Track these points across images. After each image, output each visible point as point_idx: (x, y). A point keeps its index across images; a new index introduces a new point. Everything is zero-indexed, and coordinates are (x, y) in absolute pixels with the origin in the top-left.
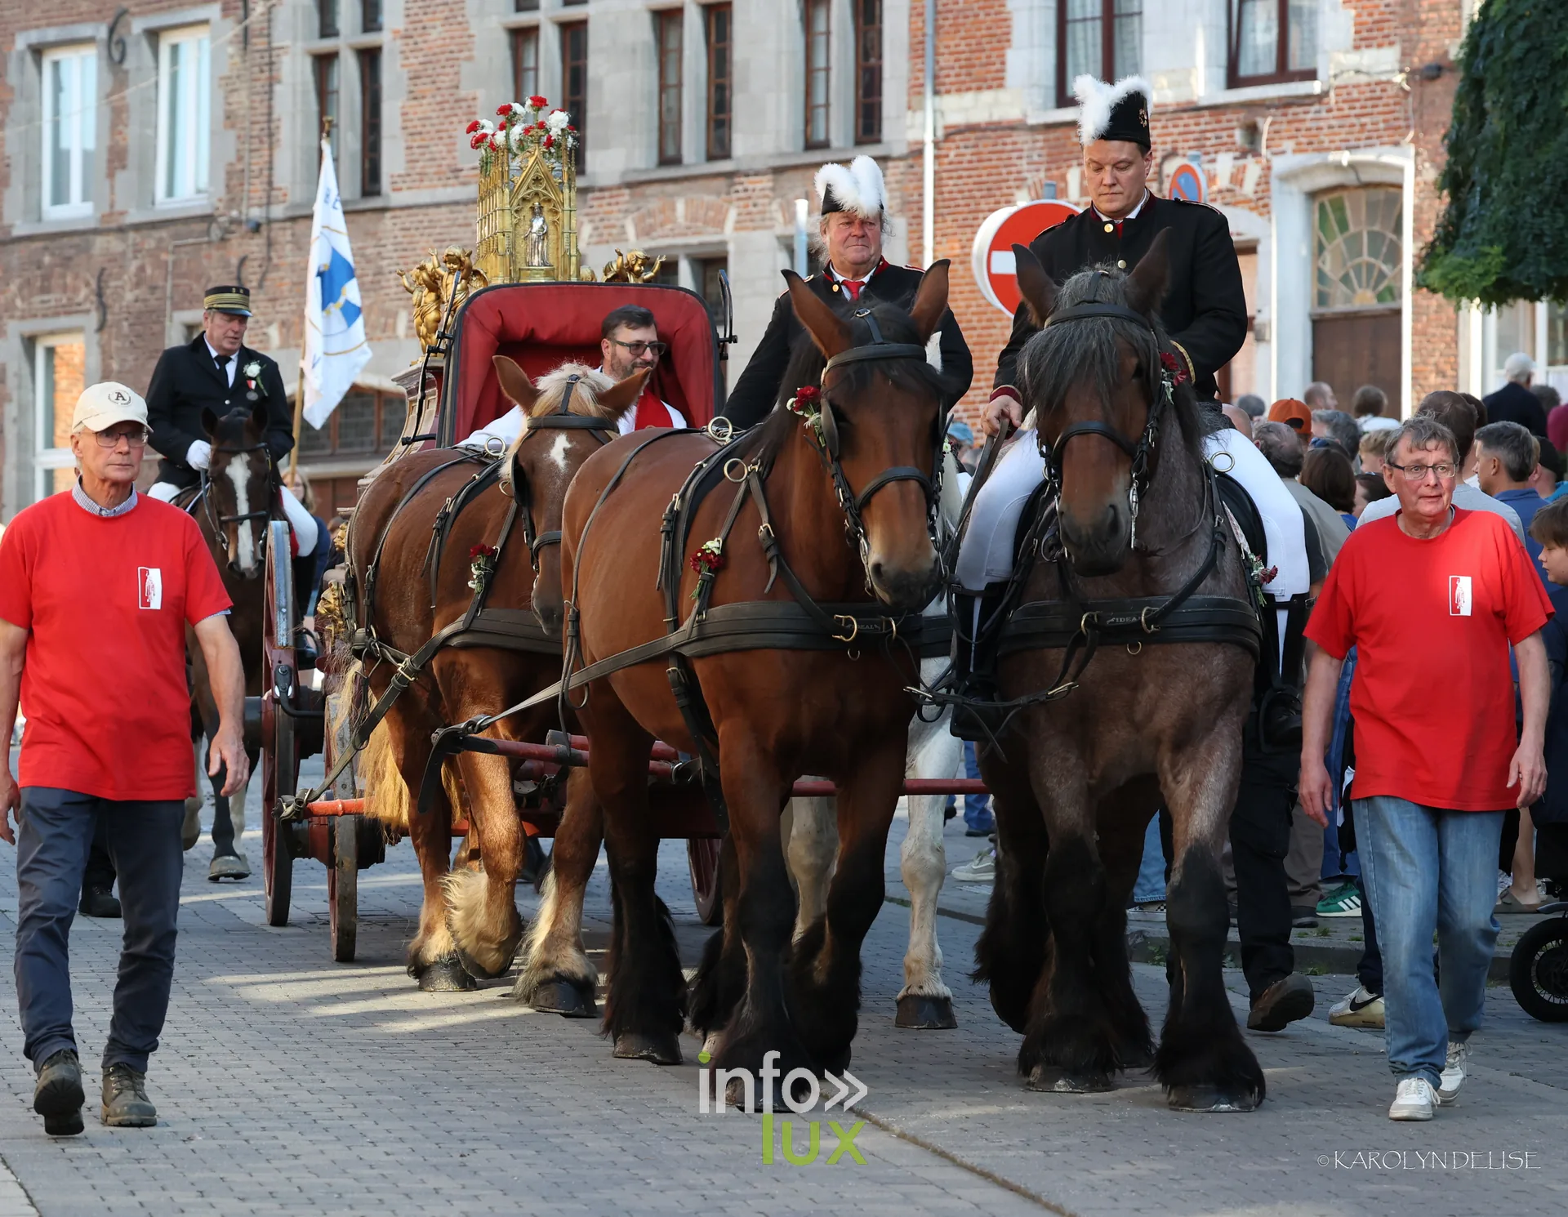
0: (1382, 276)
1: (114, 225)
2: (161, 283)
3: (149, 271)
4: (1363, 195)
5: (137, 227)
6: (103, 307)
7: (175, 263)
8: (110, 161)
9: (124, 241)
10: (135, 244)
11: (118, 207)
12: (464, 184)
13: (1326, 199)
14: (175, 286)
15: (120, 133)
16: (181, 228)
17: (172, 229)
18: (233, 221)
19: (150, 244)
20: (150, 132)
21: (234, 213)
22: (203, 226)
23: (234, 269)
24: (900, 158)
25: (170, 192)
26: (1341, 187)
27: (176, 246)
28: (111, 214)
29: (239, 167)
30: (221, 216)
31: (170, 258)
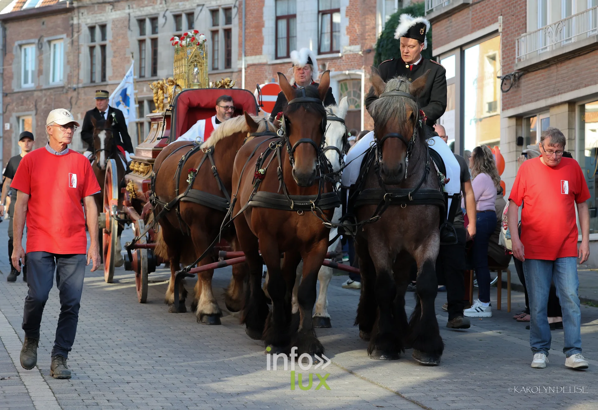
0: (356, 102)
1: (39, 89)
2: (51, 103)
3: (48, 100)
4: (351, 82)
5: (45, 89)
6: (37, 109)
8: (38, 73)
9: (42, 93)
10: (44, 94)
11: (41, 84)
13: (342, 83)
15: (41, 66)
16: (56, 90)
17: (54, 90)
18: (70, 88)
19: (48, 93)
20: (48, 66)
21: (69, 86)
22: (61, 89)
23: (69, 100)
24: (236, 72)
25: (53, 80)
26: (346, 80)
27: (55, 94)
28: (39, 86)
29: (70, 74)
30: (66, 86)
31: (53, 97)
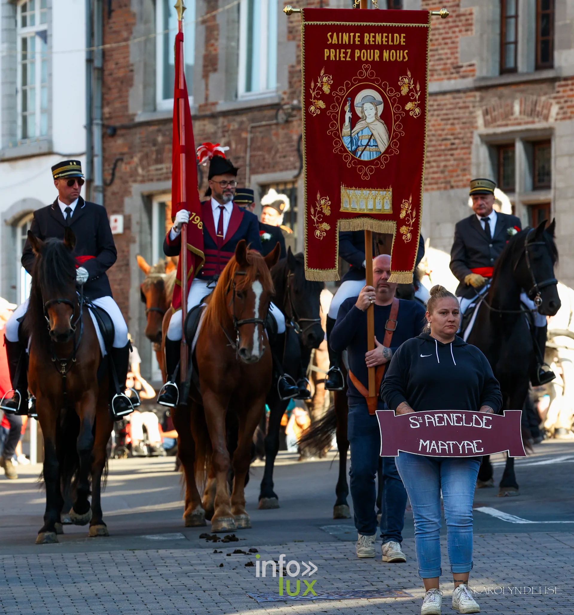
1: (208, 113)
2: (242, 154)
3: (233, 145)
5: (225, 114)
7: (252, 140)
8: (205, 66)
9: (216, 124)
10: (224, 127)
11: (211, 100)
12: (463, 77)
14: (251, 156)
15: (213, 45)
16: (257, 114)
17: (250, 115)
19: (234, 126)
20: (233, 44)
21: (295, 102)
22: (272, 112)
23: (295, 143)
25: (249, 88)
27: (253, 127)
28: (206, 105)
29: (298, 68)
30: (285, 104)
31: (249, 136)
